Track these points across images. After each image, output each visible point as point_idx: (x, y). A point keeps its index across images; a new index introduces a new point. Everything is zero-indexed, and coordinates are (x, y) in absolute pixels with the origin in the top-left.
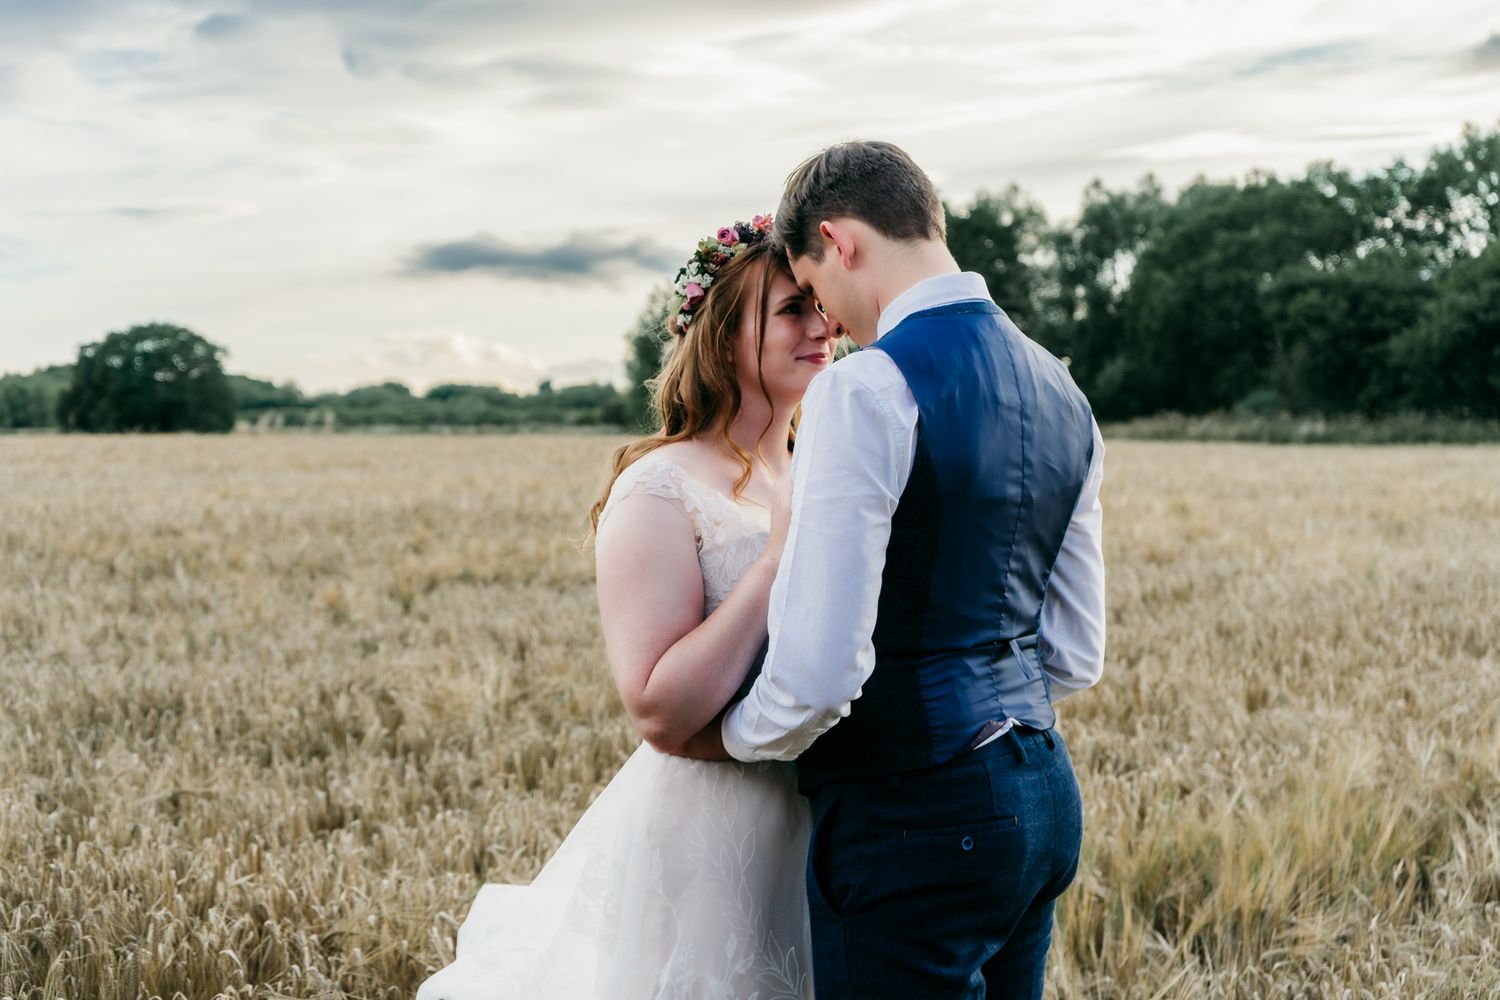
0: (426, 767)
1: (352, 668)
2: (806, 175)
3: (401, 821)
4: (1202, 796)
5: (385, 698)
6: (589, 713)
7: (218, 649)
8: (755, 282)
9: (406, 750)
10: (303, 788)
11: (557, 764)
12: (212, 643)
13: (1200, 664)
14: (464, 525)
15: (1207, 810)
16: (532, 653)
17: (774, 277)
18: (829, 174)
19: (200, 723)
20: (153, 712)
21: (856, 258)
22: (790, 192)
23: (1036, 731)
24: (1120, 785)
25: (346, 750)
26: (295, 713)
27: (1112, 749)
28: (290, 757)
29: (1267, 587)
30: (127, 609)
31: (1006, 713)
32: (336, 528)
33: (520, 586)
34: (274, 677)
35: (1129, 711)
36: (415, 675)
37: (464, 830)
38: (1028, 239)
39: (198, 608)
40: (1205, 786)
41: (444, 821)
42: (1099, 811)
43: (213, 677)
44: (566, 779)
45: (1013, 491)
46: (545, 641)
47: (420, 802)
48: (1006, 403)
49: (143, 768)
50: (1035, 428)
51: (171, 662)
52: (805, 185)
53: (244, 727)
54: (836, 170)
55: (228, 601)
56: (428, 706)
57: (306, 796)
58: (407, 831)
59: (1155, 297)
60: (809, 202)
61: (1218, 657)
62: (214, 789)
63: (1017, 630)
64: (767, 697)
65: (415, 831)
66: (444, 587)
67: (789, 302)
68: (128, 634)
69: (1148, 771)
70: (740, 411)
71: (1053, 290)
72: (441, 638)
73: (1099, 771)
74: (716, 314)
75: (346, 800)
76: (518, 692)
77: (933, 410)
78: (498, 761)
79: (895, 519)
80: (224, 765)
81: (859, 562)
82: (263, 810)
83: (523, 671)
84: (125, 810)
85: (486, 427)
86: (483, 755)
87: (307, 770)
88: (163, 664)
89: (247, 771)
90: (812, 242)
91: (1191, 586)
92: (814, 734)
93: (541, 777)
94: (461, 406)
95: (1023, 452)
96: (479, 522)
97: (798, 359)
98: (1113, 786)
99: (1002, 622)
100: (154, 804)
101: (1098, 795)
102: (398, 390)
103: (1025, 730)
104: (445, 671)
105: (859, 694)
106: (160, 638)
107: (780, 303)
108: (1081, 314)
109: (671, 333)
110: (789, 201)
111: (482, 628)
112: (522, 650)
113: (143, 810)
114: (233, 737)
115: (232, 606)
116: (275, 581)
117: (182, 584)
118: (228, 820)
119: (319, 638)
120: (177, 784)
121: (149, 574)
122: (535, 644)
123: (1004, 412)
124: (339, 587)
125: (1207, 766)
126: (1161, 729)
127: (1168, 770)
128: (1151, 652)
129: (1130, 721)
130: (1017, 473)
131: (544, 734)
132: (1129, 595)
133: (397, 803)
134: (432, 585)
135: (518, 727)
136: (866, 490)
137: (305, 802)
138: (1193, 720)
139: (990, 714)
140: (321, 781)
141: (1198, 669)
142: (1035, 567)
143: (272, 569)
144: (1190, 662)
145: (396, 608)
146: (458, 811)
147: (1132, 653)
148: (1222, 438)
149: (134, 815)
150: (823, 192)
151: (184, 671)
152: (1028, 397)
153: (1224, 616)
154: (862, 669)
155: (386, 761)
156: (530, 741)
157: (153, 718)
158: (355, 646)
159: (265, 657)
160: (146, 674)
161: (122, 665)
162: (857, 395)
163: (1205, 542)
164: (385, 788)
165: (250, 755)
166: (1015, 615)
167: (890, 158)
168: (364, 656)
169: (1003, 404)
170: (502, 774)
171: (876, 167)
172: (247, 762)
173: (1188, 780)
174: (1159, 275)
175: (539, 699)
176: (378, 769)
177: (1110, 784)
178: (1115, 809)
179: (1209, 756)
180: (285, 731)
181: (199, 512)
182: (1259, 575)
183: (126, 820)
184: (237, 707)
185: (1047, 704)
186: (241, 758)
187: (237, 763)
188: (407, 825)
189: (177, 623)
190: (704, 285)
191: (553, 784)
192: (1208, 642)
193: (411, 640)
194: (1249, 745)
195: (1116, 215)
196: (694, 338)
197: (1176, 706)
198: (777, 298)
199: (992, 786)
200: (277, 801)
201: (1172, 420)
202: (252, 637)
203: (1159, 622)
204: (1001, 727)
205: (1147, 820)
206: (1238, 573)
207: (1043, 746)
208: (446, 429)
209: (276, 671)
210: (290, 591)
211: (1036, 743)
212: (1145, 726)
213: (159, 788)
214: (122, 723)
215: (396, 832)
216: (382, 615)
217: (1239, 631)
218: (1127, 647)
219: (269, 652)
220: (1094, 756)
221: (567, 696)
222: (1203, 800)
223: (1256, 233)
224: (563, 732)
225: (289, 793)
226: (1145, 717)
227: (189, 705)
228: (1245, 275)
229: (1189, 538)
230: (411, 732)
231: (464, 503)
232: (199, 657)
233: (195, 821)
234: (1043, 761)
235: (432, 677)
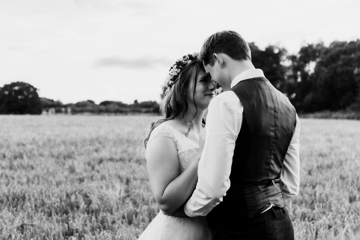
0: (98, 217)
1: (76, 187)
2: (210, 40)
3: (90, 234)
4: (335, 228)
5: (86, 196)
6: (148, 201)
7: (36, 181)
8: (194, 72)
9: (92, 212)
10: (61, 223)
11: (138, 217)
12: (34, 179)
13: (335, 188)
14: (111, 143)
15: (337, 233)
16: (131, 182)
17: (199, 70)
18: (217, 40)
19: (30, 203)
20: (16, 199)
21: (224, 65)
22: (205, 45)
23: (280, 208)
24: (310, 225)
25: (74, 211)
26: (59, 200)
27: (308, 214)
28: (57, 214)
29: (356, 164)
30: (9, 168)
31: (270, 202)
32: (72, 144)
33: (127, 162)
34: (52, 189)
35: (313, 202)
36: (95, 189)
37: (109, 236)
38: (284, 57)
39: (30, 168)
40: (336, 225)
41: (103, 234)
42: (303, 233)
43: (34, 189)
44: (140, 221)
45: (272, 134)
46: (135, 179)
47: (96, 228)
48: (269, 106)
49: (13, 217)
50: (279, 115)
51: (22, 184)
52: (209, 43)
53: (43, 204)
54: (219, 39)
55: (39, 166)
56: (99, 198)
57: (62, 226)
58: (92, 237)
59: (322, 75)
60: (211, 48)
61: (340, 185)
62: (34, 223)
63: (274, 177)
64: (197, 196)
65: (95, 237)
66: (105, 162)
67: (203, 78)
68: (9, 175)
69: (319, 220)
70: (188, 110)
71: (290, 73)
72: (103, 178)
73: (304, 220)
74: (181, 81)
75: (74, 227)
76: (126, 194)
77: (248, 108)
78: (120, 215)
79: (236, 142)
80: (37, 216)
81: (225, 155)
82: (49, 230)
83: (128, 188)
84: (7, 229)
85: (118, 114)
86: (115, 214)
87: (63, 218)
88: (19, 185)
89: (44, 218)
90: (211, 60)
91: (332, 164)
92: (212, 207)
93: (133, 220)
94: (111, 107)
95: (275, 122)
96: (115, 142)
97: (205, 95)
98: (308, 225)
99: (269, 174)
100: (16, 227)
101: (303, 228)
102: (91, 102)
103: (276, 208)
104: (104, 188)
105: (225, 195)
106: (19, 177)
107: (201, 78)
108: (299, 80)
109: (167, 87)
110: (204, 47)
111: (116, 175)
112: (128, 181)
113: (13, 229)
114: (40, 207)
115: (40, 167)
116: (54, 160)
117: (26, 161)
118: (38, 233)
119: (66, 177)
120: (23, 222)
121: (15, 158)
122: (132, 180)
123: (269, 110)
124: (73, 162)
125: (337, 219)
126: (323, 207)
127: (325, 220)
128: (320, 184)
129: (313, 205)
130: (273, 129)
131: (134, 207)
132: (313, 166)
133: (89, 228)
134: (101, 161)
135: (126, 205)
136: (228, 133)
137: (61, 227)
138: (333, 205)
139: (265, 203)
140: (67, 221)
141: (334, 189)
142: (279, 158)
143: (53, 156)
144: (332, 187)
145: (90, 168)
146: (108, 231)
147: (314, 184)
148: (343, 118)
149: (10, 231)
150: (215, 45)
151: (25, 187)
152: (277, 106)
153: (342, 173)
154: (226, 187)
155: (86, 215)
156: (130, 210)
157: (16, 201)
158: (77, 180)
159: (50, 183)
160: (14, 188)
161: (7, 185)
162: (225, 104)
163: (337, 150)
164: (86, 223)
165: (45, 213)
166: (273, 172)
167: (235, 36)
168: (80, 183)
169: (269, 107)
170: (121, 219)
171: (231, 38)
172: (44, 215)
173: (331, 223)
174: (323, 68)
175: (133, 196)
176: (84, 217)
177: (307, 225)
178: (308, 232)
179: (337, 216)
180: (56, 206)
181: (31, 139)
182: (354, 160)
183: (7, 232)
184: (41, 198)
185: (283, 200)
186: (43, 214)
187: (41, 216)
188: (92, 235)
189: (24, 172)
190: (178, 72)
191: (137, 223)
192: (337, 181)
193: (94, 178)
194: (350, 213)
195: (310, 50)
196: (174, 88)
197: (327, 201)
198: (200, 77)
199: (266, 225)
200: (53, 227)
201: (327, 113)
202: (46, 177)
203: (323, 175)
204: (269, 207)
205: (318, 236)
206: (347, 160)
207: (282, 213)
208: (106, 114)
209: (53, 187)
210: (58, 163)
211: (280, 212)
212: (318, 207)
213: (17, 223)
214: (7, 203)
215: (89, 237)
216: (85, 171)
217: (347, 178)
218: (312, 182)
219: (51, 182)
220: (302, 216)
221: (141, 196)
222: (335, 230)
223: (353, 56)
224: (140, 207)
225: (57, 225)
226: (317, 204)
227: (27, 197)
228: (350, 68)
229: (332, 149)
230: (94, 206)
231: (111, 137)
232: (30, 183)
233: (28, 233)
234: (282, 217)
235: (100, 190)
